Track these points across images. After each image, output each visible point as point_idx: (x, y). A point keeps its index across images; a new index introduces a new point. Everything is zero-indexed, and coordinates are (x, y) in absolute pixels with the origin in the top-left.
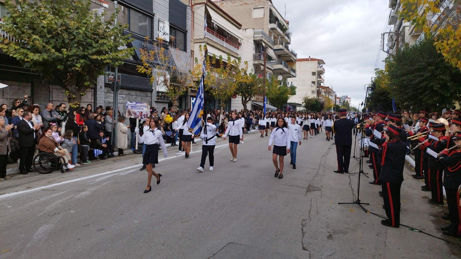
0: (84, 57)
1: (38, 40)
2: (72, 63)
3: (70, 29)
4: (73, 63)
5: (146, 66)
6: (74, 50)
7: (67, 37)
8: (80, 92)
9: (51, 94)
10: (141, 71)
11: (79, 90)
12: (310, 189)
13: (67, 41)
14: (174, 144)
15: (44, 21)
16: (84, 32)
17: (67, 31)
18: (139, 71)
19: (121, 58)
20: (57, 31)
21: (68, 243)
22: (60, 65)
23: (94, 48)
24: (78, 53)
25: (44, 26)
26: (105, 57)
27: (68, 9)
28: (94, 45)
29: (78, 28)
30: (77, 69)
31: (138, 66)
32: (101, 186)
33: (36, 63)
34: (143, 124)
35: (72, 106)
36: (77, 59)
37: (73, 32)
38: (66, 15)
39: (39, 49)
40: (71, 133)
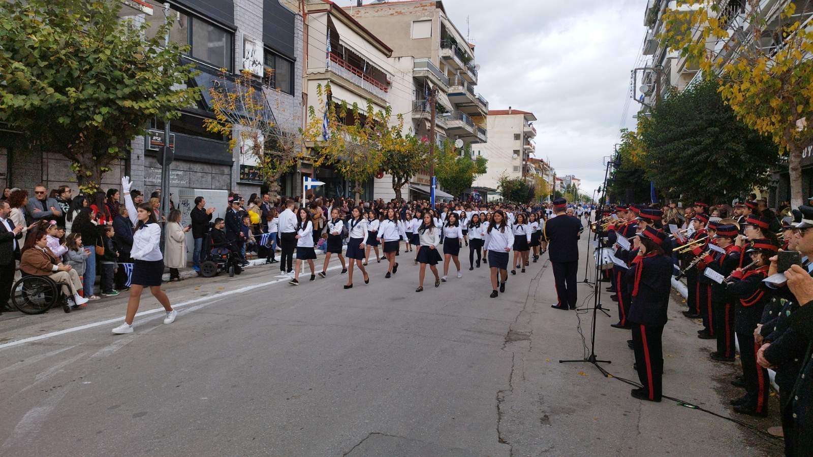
0: (108, 103)
1: (23, 71)
2: (86, 113)
3: (83, 52)
4: (88, 113)
5: (221, 120)
6: (89, 91)
7: (77, 67)
8: (100, 165)
9: (45, 168)
10: (212, 129)
11: (98, 163)
12: (511, 337)
13: (76, 74)
14: (271, 259)
15: (34, 38)
16: (108, 58)
17: (76, 55)
18: (208, 130)
19: (177, 105)
20: (58, 56)
21: (79, 440)
22: (63, 115)
23: (127, 86)
24: (97, 95)
25: (33, 46)
26: (148, 105)
27: (78, 16)
28: (127, 81)
29: (97, 51)
30: (94, 123)
31: (206, 120)
32: (138, 336)
33: (17, 113)
34: (217, 224)
35: (85, 191)
36: (95, 107)
37: (87, 57)
38: (76, 26)
39: (25, 87)
40: (75, 239)
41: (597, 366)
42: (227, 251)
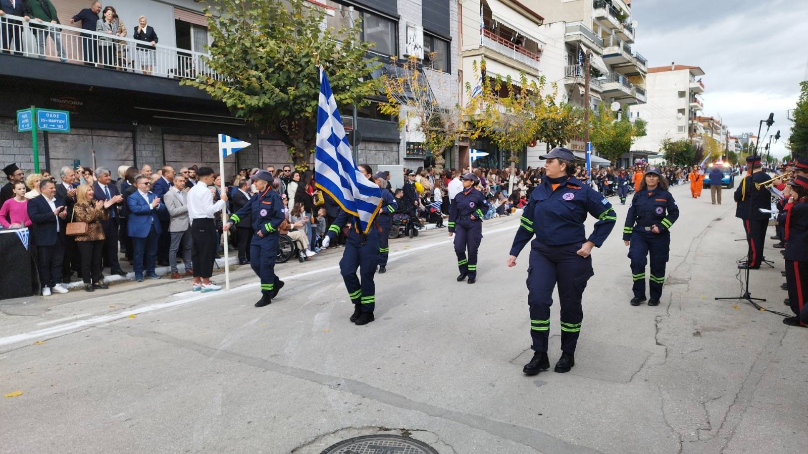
1: (254, 76)
2: (301, 107)
3: (296, 57)
5: (392, 103)
6: (303, 88)
7: (293, 70)
8: (309, 148)
9: (260, 153)
10: (386, 111)
11: (307, 146)
13: (293, 76)
14: (440, 224)
15: (261, 49)
18: (381, 112)
19: (367, 94)
20: (280, 62)
22: (284, 110)
24: (307, 91)
25: (262, 56)
26: (347, 97)
29: (307, 56)
30: (307, 114)
31: (380, 103)
33: (252, 110)
34: (397, 193)
35: (300, 169)
36: (306, 101)
37: (300, 61)
38: (287, 35)
39: (257, 90)
40: (300, 208)
41: (751, 301)
42: (407, 216)
